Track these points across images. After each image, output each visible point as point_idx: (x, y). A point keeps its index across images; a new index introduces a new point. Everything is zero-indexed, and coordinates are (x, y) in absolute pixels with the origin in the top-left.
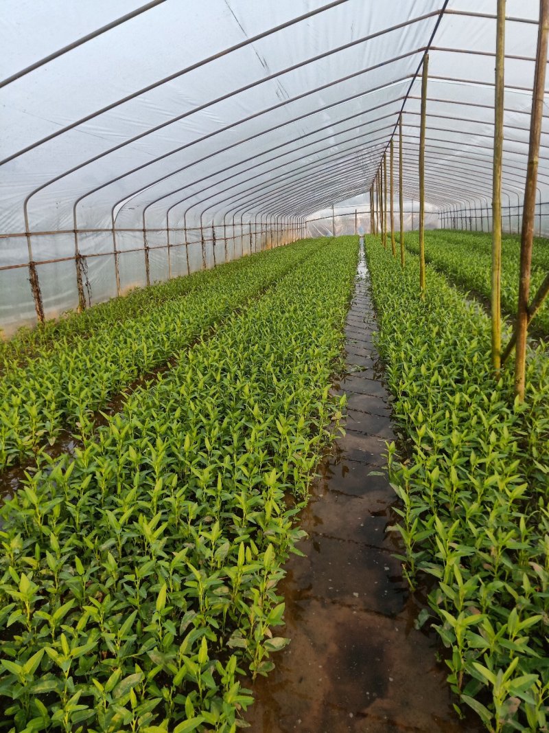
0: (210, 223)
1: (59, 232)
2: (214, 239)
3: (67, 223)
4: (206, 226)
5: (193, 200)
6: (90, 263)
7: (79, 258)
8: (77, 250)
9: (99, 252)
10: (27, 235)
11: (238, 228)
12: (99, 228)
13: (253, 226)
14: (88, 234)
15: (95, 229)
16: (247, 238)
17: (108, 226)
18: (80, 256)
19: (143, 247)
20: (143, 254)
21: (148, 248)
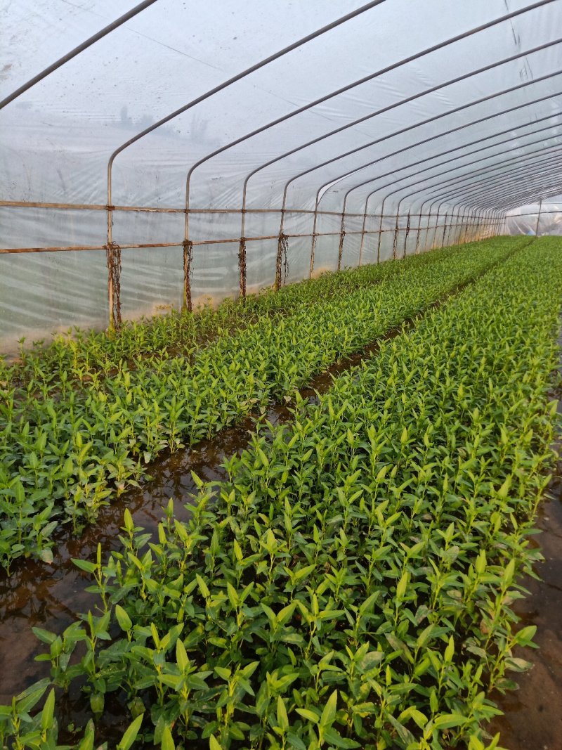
0: (407, 212)
1: (269, 211)
2: (408, 229)
3: (277, 203)
4: (402, 214)
5: (394, 187)
6: (291, 243)
7: (282, 237)
8: (281, 230)
9: (300, 232)
10: (243, 211)
11: (433, 219)
12: (304, 209)
13: (449, 218)
14: (293, 214)
15: (299, 209)
16: (441, 230)
17: (311, 208)
18: (284, 235)
19: (339, 232)
20: (338, 238)
21: (344, 233)
